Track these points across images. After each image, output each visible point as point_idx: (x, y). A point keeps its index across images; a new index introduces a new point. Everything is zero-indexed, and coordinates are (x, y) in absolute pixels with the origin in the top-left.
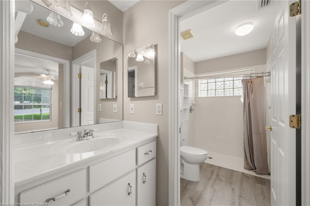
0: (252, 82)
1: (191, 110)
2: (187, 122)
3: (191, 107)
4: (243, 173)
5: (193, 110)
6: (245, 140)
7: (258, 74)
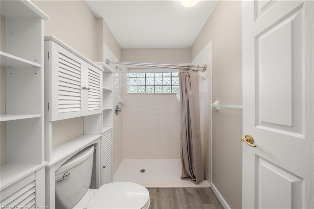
0: (189, 77)
1: (117, 111)
2: (111, 131)
3: (117, 107)
4: (184, 189)
5: (120, 111)
6: (183, 145)
7: (194, 67)
